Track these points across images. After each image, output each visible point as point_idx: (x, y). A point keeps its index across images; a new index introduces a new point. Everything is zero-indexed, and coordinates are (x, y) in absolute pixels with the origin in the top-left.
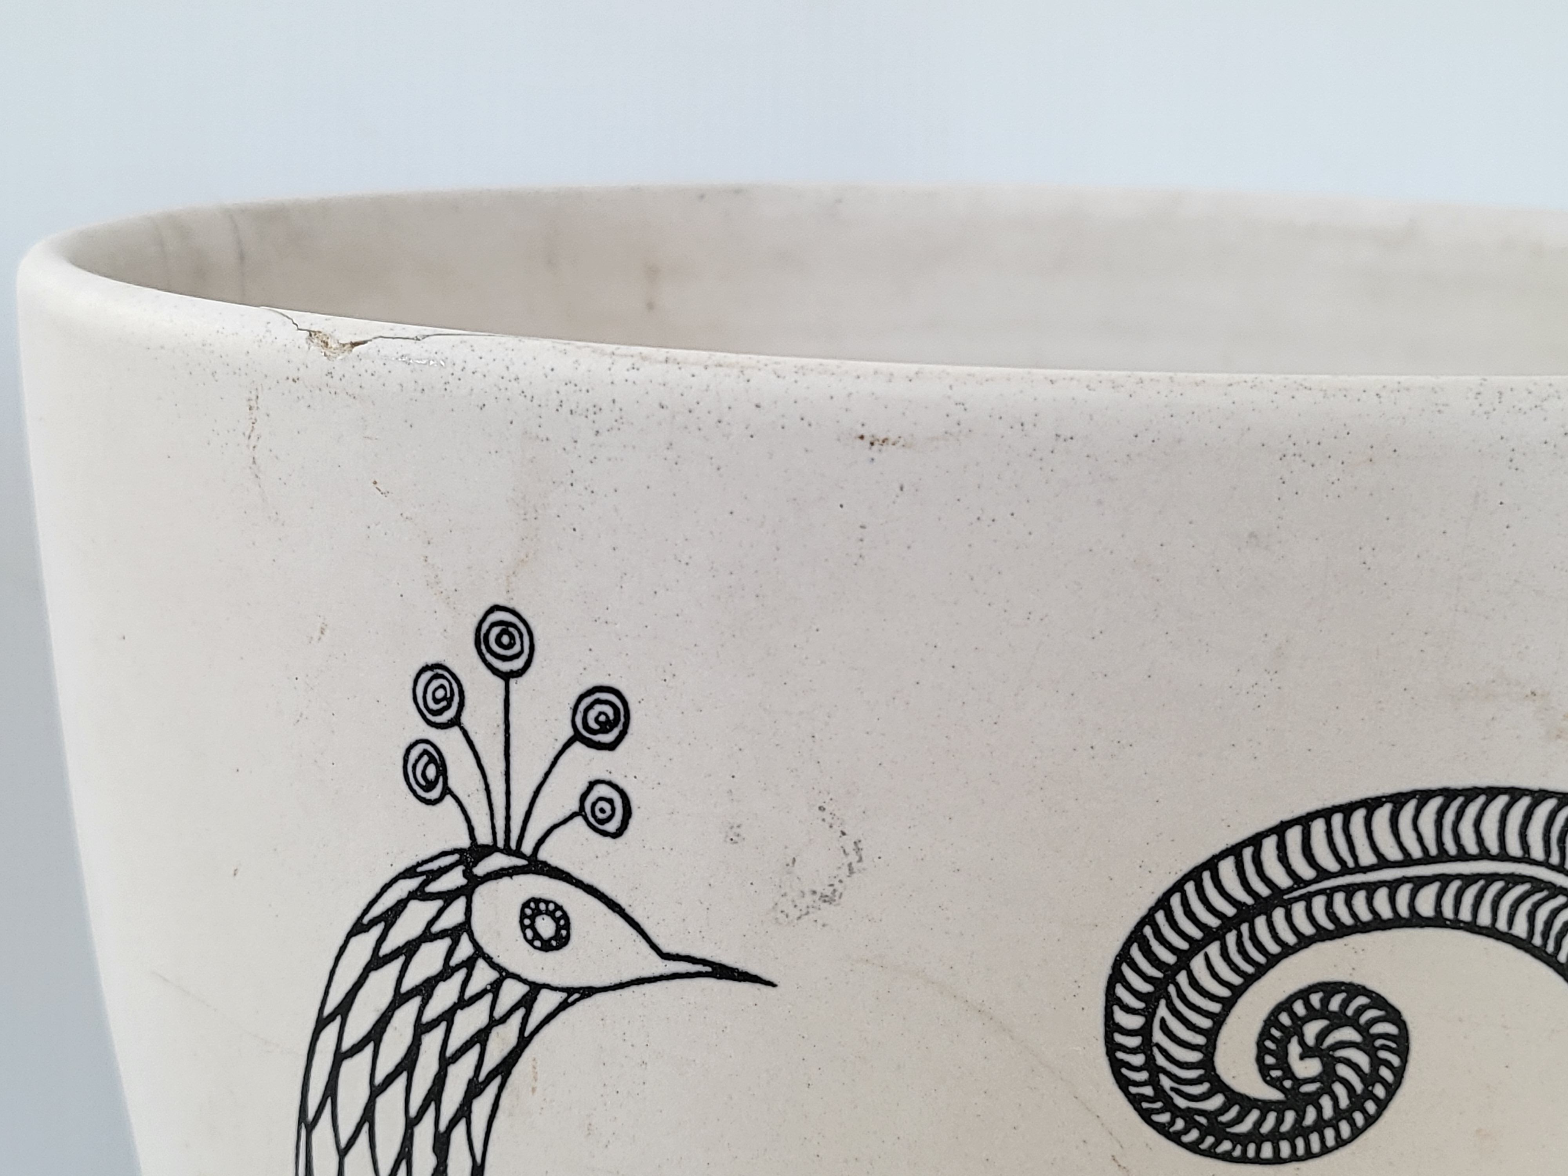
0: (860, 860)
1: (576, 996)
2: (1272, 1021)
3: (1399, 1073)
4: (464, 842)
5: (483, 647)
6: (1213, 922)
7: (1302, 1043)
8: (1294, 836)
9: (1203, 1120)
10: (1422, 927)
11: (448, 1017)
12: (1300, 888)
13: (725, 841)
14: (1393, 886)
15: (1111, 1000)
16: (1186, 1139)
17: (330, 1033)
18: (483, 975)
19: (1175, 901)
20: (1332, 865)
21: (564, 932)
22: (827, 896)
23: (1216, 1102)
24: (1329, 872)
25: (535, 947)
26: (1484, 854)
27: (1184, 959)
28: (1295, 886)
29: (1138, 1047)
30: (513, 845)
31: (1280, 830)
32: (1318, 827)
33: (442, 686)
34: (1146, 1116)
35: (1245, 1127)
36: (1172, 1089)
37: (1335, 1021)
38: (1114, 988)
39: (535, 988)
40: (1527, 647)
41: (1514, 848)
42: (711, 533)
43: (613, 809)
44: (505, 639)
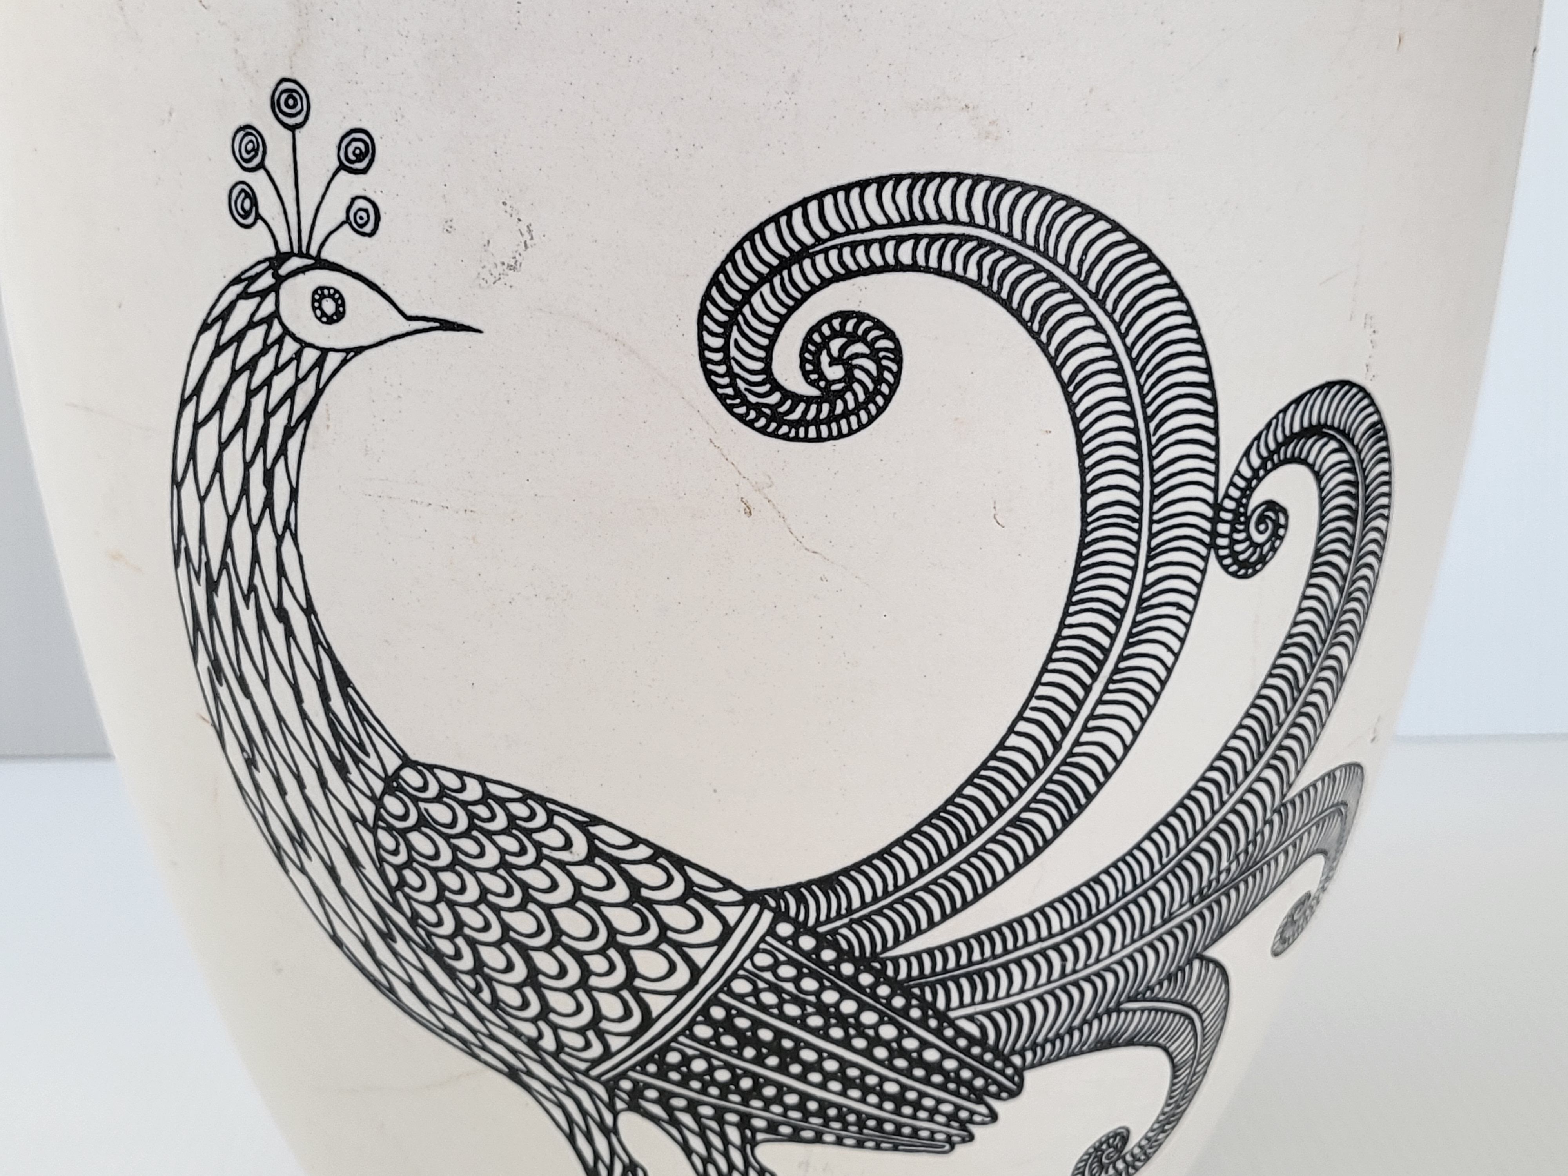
0: (532, 238)
1: (352, 354)
2: (808, 339)
3: (897, 376)
4: (272, 253)
5: (277, 110)
6: (764, 270)
7: (829, 354)
8: (813, 207)
9: (767, 411)
10: (904, 271)
11: (268, 382)
12: (819, 244)
13: (443, 232)
14: (883, 242)
15: (702, 328)
16: (758, 425)
17: (190, 408)
18: (290, 347)
19: (738, 255)
20: (840, 229)
21: (341, 309)
22: (512, 266)
23: (775, 398)
24: (839, 233)
25: (323, 322)
26: (942, 220)
27: (747, 296)
28: (817, 243)
29: (721, 361)
30: (304, 250)
31: (804, 203)
32: (828, 200)
33: (251, 141)
34: (730, 409)
35: (796, 415)
36: (746, 389)
37: (851, 339)
38: (702, 319)
39: (325, 352)
40: (960, 74)
41: (963, 216)
42: (422, 14)
43: (368, 216)
44: (291, 102)
